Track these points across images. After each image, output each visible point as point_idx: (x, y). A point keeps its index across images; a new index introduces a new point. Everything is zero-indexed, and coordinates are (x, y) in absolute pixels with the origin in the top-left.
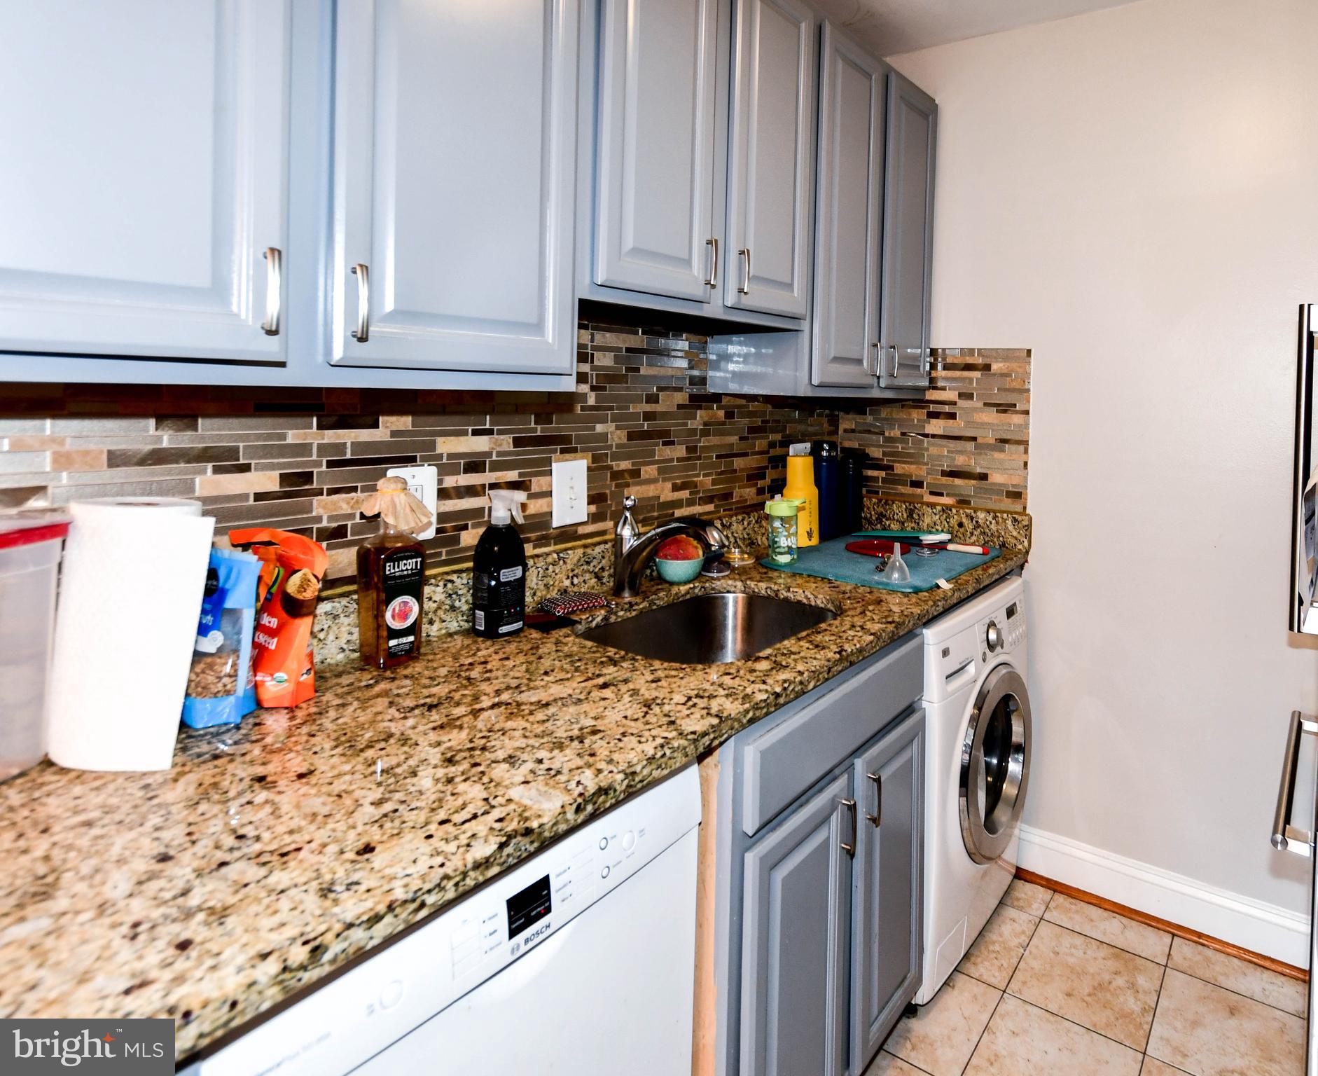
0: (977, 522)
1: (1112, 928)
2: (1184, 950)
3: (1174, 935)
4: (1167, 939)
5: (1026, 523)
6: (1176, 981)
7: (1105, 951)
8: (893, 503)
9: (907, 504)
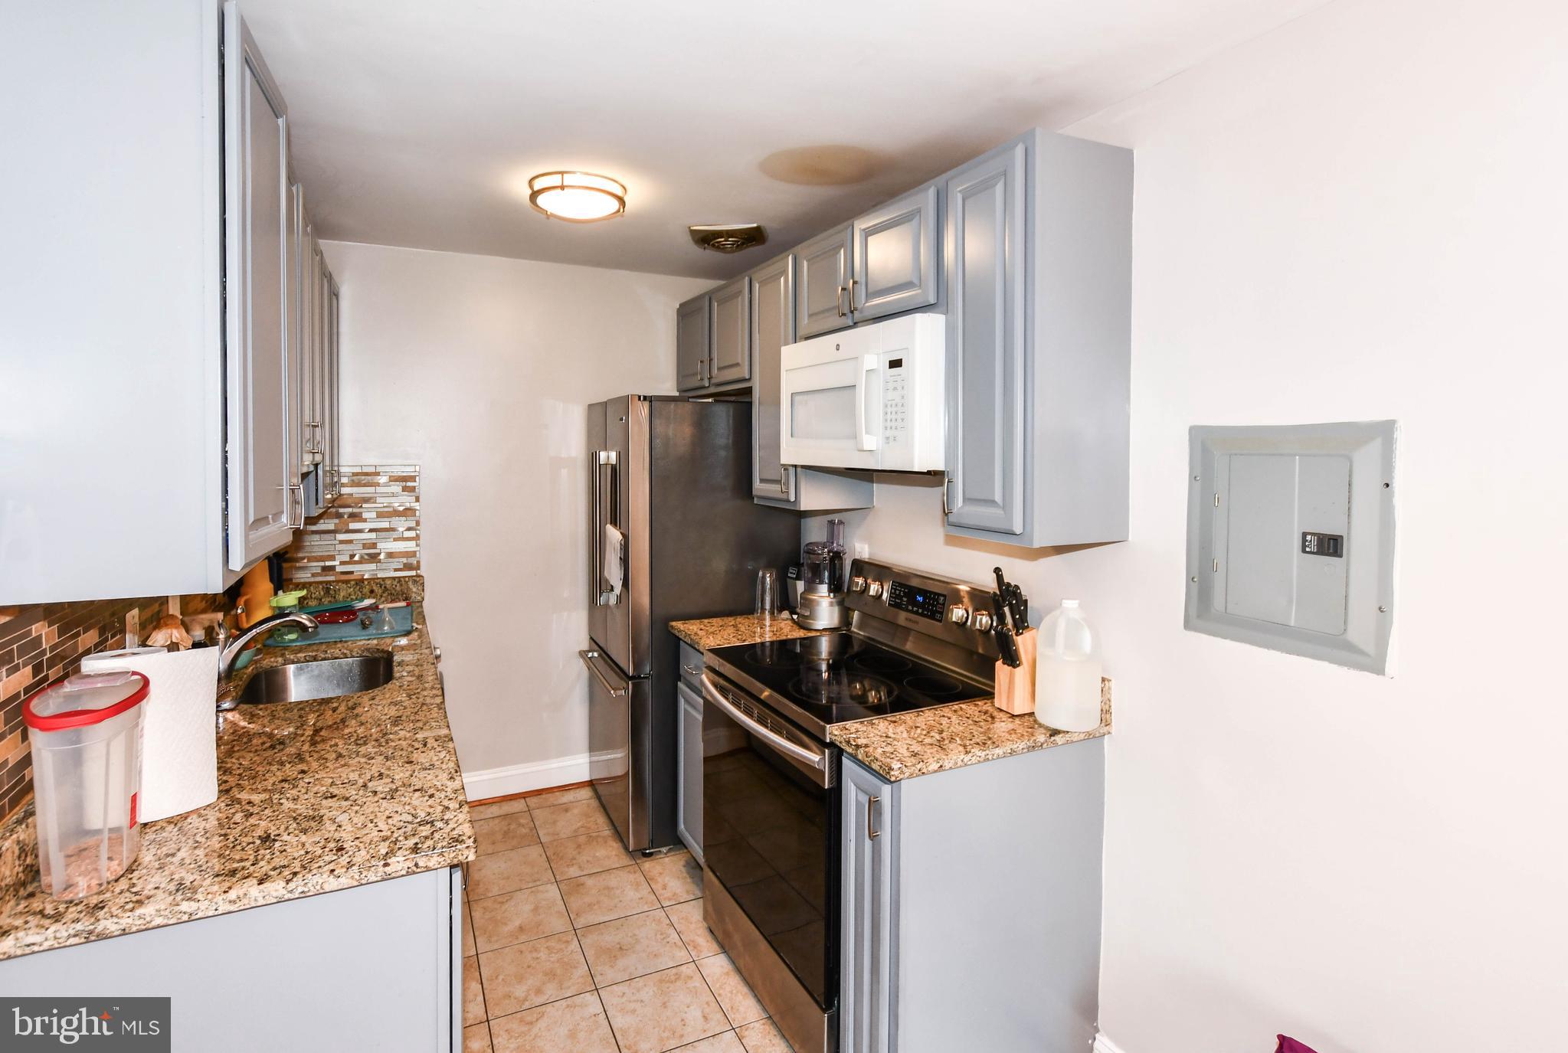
0: (385, 587)
1: (495, 810)
2: (533, 801)
3: (524, 798)
4: (523, 801)
5: (421, 582)
6: (536, 813)
7: (497, 821)
8: (310, 586)
9: (324, 585)
